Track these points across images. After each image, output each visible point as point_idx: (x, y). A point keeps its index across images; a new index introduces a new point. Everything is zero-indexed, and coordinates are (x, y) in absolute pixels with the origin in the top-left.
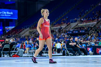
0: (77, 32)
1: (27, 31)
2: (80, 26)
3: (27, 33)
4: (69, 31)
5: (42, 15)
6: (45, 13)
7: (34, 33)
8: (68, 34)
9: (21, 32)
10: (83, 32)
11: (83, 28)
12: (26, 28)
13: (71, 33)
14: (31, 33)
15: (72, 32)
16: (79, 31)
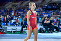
0: (50, 7)
1: (10, 4)
2: (53, 2)
3: (10, 6)
4: (44, 6)
5: (30, 8)
6: (32, 6)
7: (15, 6)
8: (43, 9)
9: (5, 4)
10: (56, 7)
11: (55, 4)
12: (9, 2)
13: (45, 8)
14: (13, 6)
15: (47, 7)
16: (52, 7)
